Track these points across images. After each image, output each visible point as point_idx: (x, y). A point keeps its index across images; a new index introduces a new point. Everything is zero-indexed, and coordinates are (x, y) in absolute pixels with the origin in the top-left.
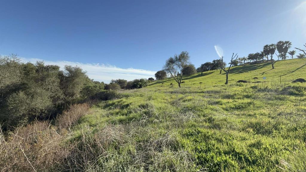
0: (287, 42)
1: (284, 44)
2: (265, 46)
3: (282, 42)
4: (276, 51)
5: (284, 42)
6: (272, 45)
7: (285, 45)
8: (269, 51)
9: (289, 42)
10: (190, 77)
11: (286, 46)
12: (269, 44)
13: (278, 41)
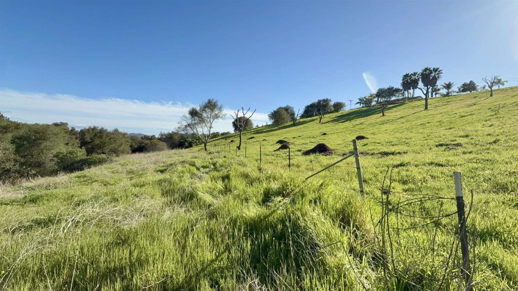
0: (435, 70)
1: (431, 73)
2: (404, 76)
3: (429, 69)
4: (421, 84)
5: (432, 69)
6: (415, 74)
7: (433, 75)
8: (410, 84)
9: (438, 69)
10: (277, 128)
11: (435, 76)
12: (411, 72)
13: (424, 68)
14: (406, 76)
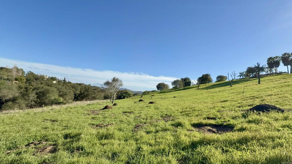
1: (290, 56)
3: (288, 54)
4: (281, 63)
5: (290, 54)
6: (277, 57)
8: (273, 64)
12: (273, 56)
13: (283, 53)
14: (270, 58)
